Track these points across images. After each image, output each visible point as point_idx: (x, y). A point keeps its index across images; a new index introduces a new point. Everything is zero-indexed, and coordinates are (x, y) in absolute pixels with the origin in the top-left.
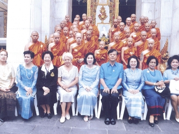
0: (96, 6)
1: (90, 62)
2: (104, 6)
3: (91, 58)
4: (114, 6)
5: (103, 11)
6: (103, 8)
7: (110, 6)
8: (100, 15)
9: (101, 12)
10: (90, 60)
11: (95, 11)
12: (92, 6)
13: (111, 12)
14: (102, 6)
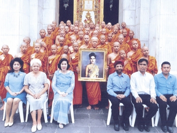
0: (82, 11)
1: (64, 68)
2: (90, 12)
3: (65, 64)
4: (99, 12)
5: (88, 17)
6: (88, 14)
7: (95, 12)
8: (85, 20)
9: (87, 17)
10: (64, 66)
11: (81, 17)
12: (78, 12)
13: (96, 17)
14: (87, 12)
